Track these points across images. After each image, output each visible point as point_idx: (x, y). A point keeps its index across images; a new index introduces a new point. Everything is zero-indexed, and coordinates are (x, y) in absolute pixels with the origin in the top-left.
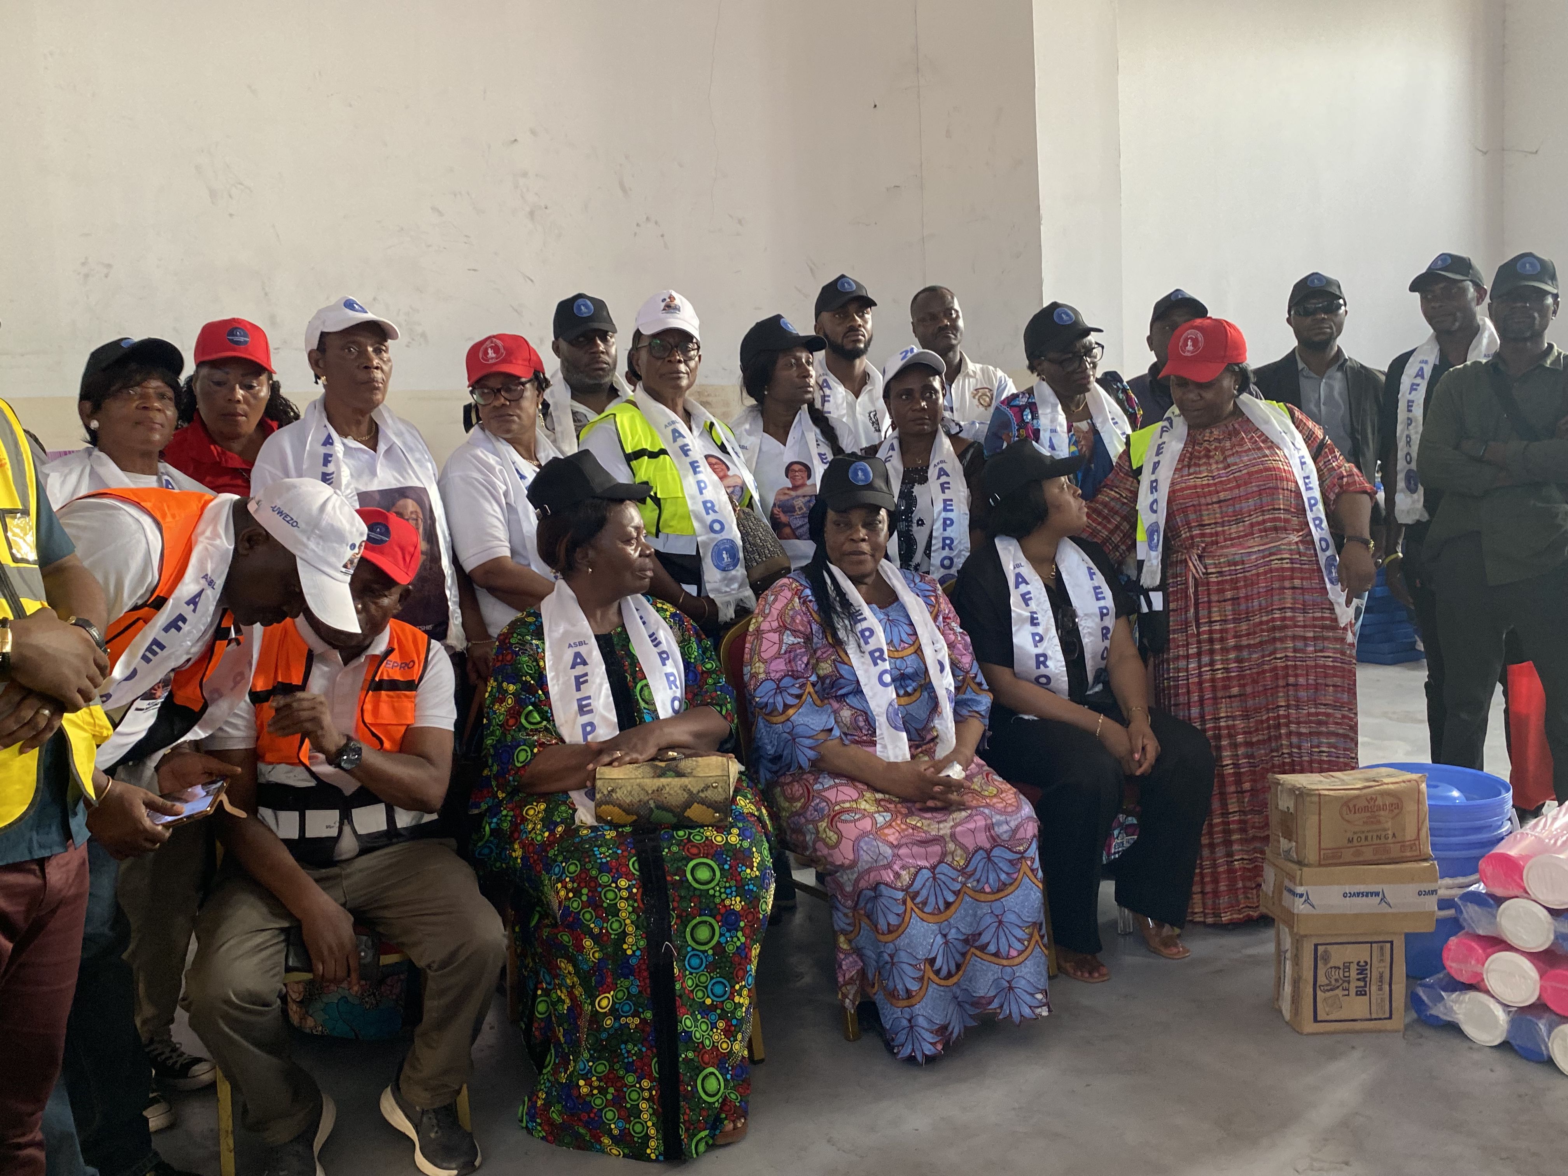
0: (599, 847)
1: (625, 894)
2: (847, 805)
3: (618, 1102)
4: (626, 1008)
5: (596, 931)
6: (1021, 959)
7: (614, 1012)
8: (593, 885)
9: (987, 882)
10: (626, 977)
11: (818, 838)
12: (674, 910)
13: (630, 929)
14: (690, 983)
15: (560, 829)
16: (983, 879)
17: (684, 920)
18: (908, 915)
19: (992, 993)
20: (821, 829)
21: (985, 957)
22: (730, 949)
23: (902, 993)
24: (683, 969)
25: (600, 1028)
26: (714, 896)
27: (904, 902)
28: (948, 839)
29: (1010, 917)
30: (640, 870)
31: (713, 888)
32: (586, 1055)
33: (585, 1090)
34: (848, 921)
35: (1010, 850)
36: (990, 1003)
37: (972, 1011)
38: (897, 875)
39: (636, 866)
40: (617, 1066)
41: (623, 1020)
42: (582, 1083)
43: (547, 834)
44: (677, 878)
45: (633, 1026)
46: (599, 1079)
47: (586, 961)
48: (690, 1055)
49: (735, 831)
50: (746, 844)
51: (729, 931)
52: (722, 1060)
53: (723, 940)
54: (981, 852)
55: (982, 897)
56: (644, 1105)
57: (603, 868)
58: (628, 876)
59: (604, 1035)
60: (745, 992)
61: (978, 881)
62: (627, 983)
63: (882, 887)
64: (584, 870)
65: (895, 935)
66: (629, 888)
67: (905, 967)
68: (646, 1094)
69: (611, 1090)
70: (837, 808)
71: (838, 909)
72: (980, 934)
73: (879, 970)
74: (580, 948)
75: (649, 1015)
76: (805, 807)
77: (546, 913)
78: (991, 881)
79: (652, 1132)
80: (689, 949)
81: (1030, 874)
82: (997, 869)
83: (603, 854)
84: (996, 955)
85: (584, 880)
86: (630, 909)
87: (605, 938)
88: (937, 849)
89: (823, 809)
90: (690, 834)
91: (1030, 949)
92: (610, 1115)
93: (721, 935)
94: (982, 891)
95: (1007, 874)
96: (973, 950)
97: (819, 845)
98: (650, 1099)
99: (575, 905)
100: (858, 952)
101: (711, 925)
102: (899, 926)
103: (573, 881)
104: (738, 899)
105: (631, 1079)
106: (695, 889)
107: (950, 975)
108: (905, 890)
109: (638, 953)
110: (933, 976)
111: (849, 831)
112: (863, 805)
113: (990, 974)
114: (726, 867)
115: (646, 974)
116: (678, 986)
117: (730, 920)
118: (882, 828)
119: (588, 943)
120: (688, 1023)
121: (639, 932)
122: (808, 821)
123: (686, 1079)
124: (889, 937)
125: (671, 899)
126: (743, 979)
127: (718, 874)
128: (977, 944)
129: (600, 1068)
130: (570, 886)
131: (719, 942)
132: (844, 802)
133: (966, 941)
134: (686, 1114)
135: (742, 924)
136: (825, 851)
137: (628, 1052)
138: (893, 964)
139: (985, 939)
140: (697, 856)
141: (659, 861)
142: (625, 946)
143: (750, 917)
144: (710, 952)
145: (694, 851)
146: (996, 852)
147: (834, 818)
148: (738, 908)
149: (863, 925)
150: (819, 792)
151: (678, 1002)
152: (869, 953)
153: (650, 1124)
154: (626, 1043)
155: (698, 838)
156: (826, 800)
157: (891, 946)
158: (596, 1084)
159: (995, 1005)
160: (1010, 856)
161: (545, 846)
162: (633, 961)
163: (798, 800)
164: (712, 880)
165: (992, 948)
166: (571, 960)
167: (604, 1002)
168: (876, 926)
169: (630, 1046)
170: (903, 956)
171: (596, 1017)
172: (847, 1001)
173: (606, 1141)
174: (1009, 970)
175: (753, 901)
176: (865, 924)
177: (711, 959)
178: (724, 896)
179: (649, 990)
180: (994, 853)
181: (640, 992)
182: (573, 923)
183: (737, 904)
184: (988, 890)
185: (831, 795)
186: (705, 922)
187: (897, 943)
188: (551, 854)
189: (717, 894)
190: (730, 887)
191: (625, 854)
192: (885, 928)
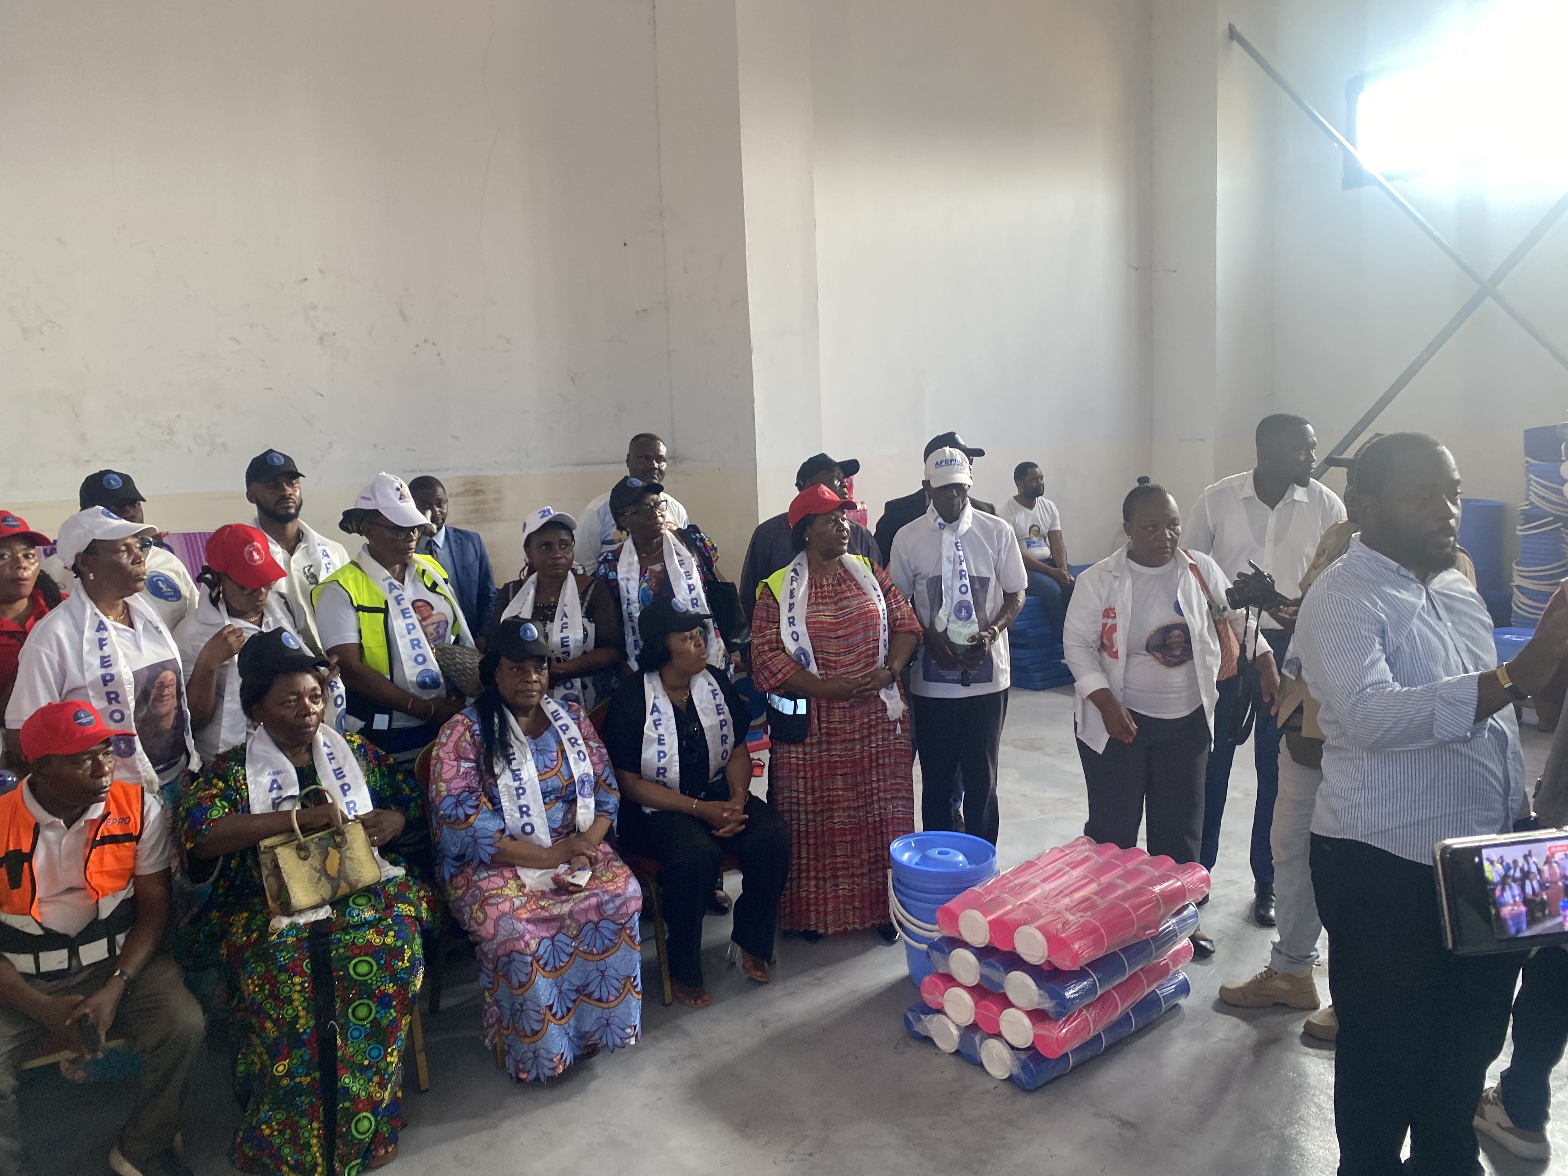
0: (282, 951)
1: (298, 988)
2: (495, 892)
3: (294, 1140)
4: (300, 1070)
5: (275, 1016)
6: (615, 1003)
7: (289, 1074)
8: (274, 982)
9: (595, 946)
10: (300, 1048)
11: (471, 918)
12: (338, 996)
13: (302, 1013)
14: (351, 1049)
15: (255, 935)
16: (592, 944)
17: (347, 1002)
18: (534, 974)
19: (595, 1028)
20: (474, 911)
21: (591, 1002)
22: (385, 1022)
23: (528, 1032)
24: (345, 1040)
25: (278, 1087)
26: (371, 984)
27: (532, 964)
28: (566, 917)
29: (611, 972)
30: (312, 969)
31: (371, 978)
32: (266, 1107)
33: (267, 1132)
34: (491, 980)
35: (613, 922)
36: (592, 1037)
37: (581, 1043)
38: (527, 944)
39: (309, 966)
40: (292, 1114)
41: (297, 1080)
42: (264, 1127)
43: (245, 938)
44: (342, 973)
45: (305, 1083)
46: (278, 1124)
47: (268, 1037)
48: (347, 1104)
49: (392, 933)
50: (399, 943)
51: (383, 1009)
52: (373, 1106)
53: (378, 1016)
54: (590, 924)
55: (591, 957)
56: (314, 1141)
57: (282, 969)
58: (302, 974)
59: (281, 1091)
60: (395, 1053)
61: (588, 945)
62: (300, 1052)
63: (514, 954)
64: (268, 971)
65: (524, 989)
66: (302, 984)
67: (531, 1013)
68: (316, 1133)
69: (288, 1131)
70: (487, 894)
71: (484, 972)
72: (588, 985)
73: (513, 1015)
74: (263, 1028)
75: (317, 1075)
76: (464, 894)
77: (242, 999)
78: (598, 945)
79: (320, 1160)
80: (351, 1025)
81: (628, 939)
82: (603, 937)
83: (283, 957)
84: (600, 1000)
85: (268, 978)
86: (302, 999)
87: (281, 1022)
88: (558, 924)
89: (476, 896)
90: (355, 938)
91: (623, 995)
92: (287, 1150)
93: (377, 1012)
94: (591, 953)
95: (611, 940)
96: (581, 997)
97: (472, 922)
98: (318, 1137)
99: (260, 997)
100: (497, 1003)
101: (368, 1005)
102: (527, 982)
103: (259, 978)
104: (391, 985)
105: (304, 1122)
106: (356, 980)
107: (563, 1017)
108: (533, 955)
109: (308, 1030)
110: (551, 1018)
111: (493, 913)
112: (507, 891)
113: (593, 1014)
114: (382, 962)
115: (315, 1045)
116: (339, 1054)
117: (384, 1001)
118: (518, 909)
119: (269, 1025)
120: (347, 1081)
121: (309, 1016)
122: (466, 905)
123: (342, 1123)
124: (520, 991)
125: (336, 989)
126: (394, 1043)
127: (375, 968)
128: (585, 993)
129: (279, 1116)
130: (256, 982)
131: (375, 1018)
132: (493, 889)
133: (577, 991)
134: (341, 1148)
135: (394, 1003)
136: (476, 927)
137: (302, 1102)
138: (522, 1011)
139: (591, 988)
140: (359, 955)
141: (328, 961)
142: (298, 1026)
143: (401, 997)
144: (368, 1025)
145: (357, 951)
146: (603, 923)
147: (484, 902)
148: (391, 991)
149: (500, 982)
150: (476, 882)
151: (340, 1066)
152: (506, 1005)
153: (318, 1154)
154: (300, 1096)
155: (361, 940)
156: (479, 888)
157: (521, 997)
158: (276, 1127)
159: (596, 1037)
160: (612, 926)
161: (243, 948)
162: (305, 1037)
163: (460, 888)
164: (369, 973)
165: (596, 995)
166: (258, 1036)
167: (281, 1068)
168: (510, 983)
169: (303, 1098)
170: (530, 1005)
171: (276, 1080)
172: (487, 1041)
173: (285, 1168)
174: (607, 1011)
175: (404, 984)
176: (502, 981)
177: (369, 1030)
178: (379, 984)
179: (317, 1057)
180: (601, 924)
181: (311, 1059)
182: (259, 1011)
183: (390, 988)
184: (595, 952)
185: (483, 884)
186: (364, 1004)
187: (526, 994)
188: (246, 955)
189: (374, 982)
190: (385, 977)
191: (301, 957)
192: (517, 985)
